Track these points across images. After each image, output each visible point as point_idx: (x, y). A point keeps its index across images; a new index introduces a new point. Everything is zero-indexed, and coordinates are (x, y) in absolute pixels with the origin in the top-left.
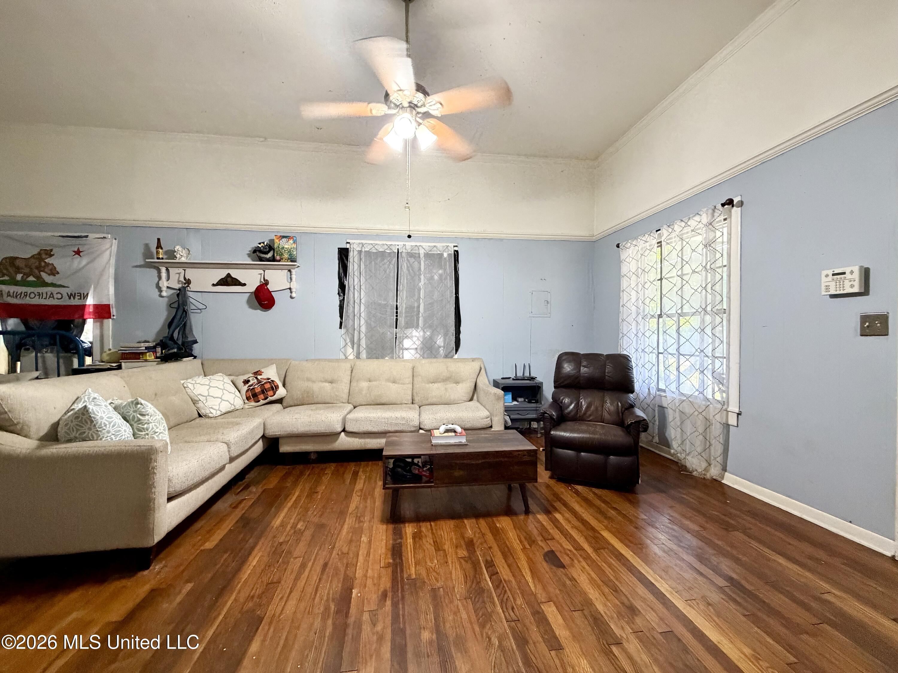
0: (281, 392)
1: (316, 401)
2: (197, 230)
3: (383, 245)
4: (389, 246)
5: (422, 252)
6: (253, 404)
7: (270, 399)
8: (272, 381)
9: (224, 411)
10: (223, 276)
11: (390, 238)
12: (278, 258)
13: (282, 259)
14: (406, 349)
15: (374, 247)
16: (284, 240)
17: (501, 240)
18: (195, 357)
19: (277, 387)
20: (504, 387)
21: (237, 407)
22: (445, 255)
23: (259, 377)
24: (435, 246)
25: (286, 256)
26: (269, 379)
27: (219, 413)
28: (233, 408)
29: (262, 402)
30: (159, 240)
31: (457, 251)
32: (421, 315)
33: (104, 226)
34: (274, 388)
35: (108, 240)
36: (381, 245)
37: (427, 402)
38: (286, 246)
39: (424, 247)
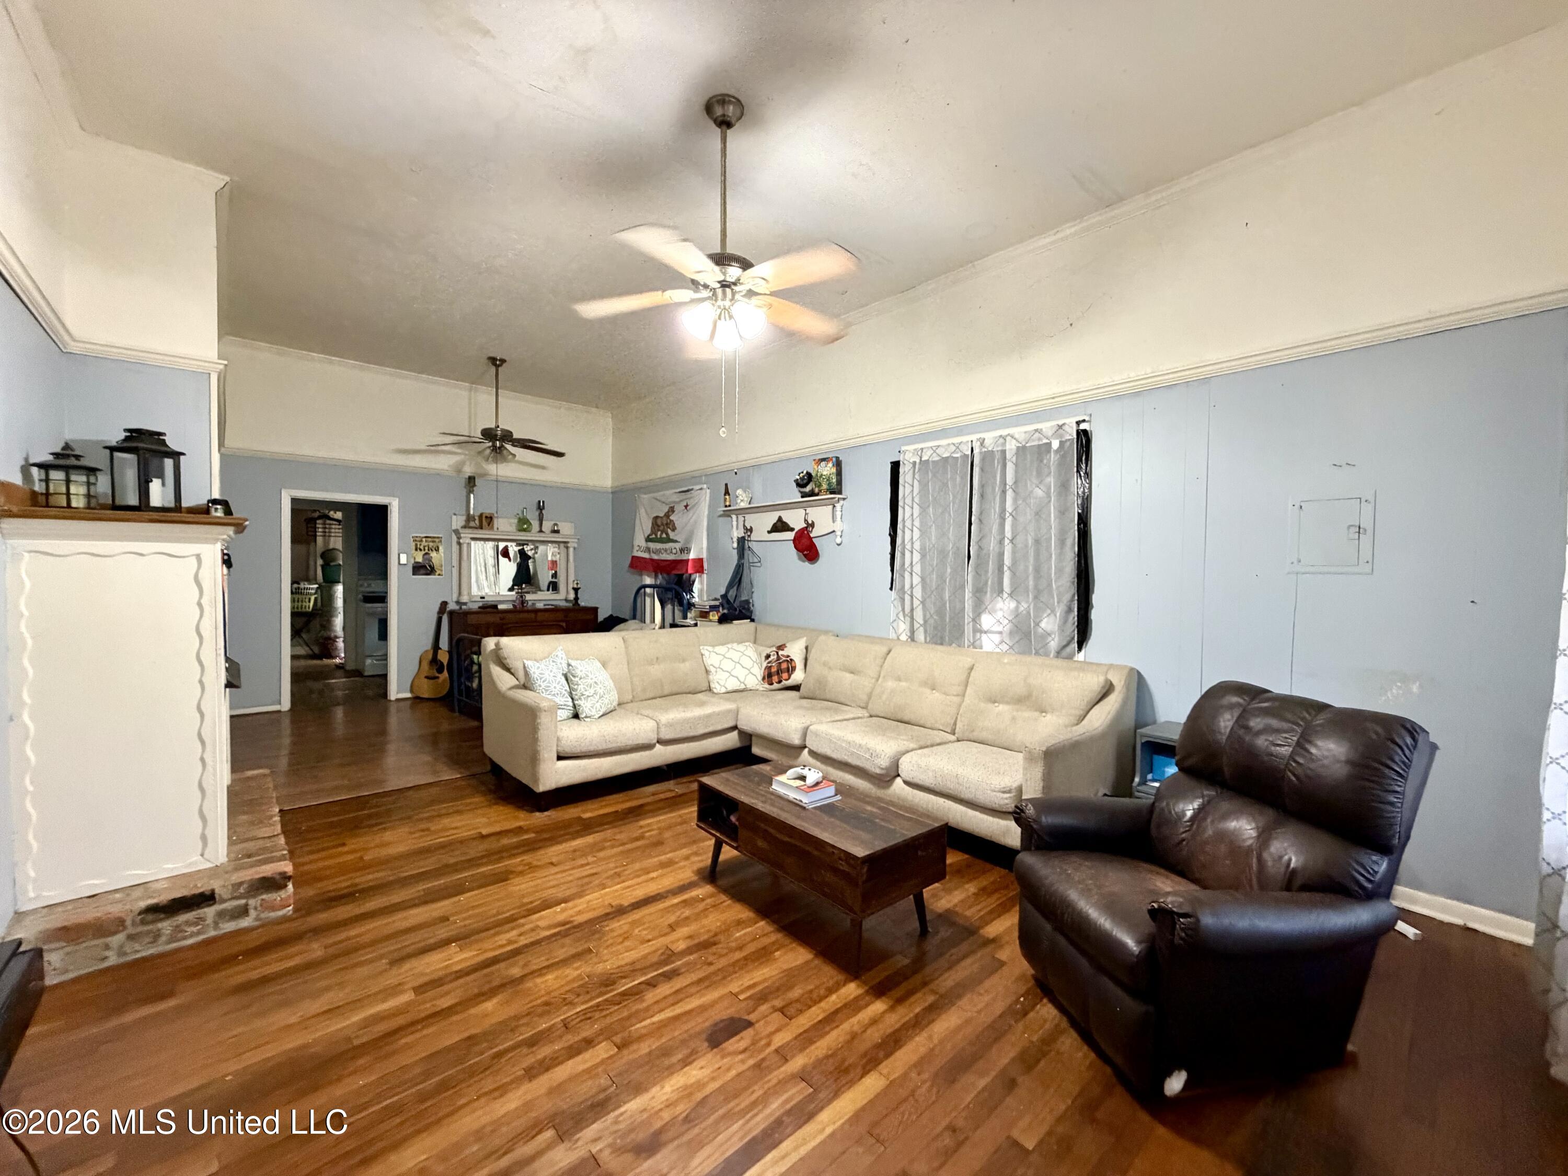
0: (798, 676)
1: (828, 697)
2: (758, 466)
3: (949, 445)
4: (957, 447)
5: (1011, 446)
6: (767, 686)
7: (784, 683)
8: (791, 660)
9: (730, 688)
10: (775, 520)
11: (961, 430)
12: (816, 490)
13: (820, 491)
14: (986, 632)
15: (935, 451)
16: (823, 464)
17: (1206, 380)
18: (753, 620)
19: (794, 669)
20: (1148, 742)
21: (749, 686)
22: (1055, 444)
23: (781, 653)
24: (1036, 430)
25: (825, 486)
26: (788, 656)
27: (723, 690)
28: (743, 687)
29: (776, 686)
30: (726, 485)
31: (1085, 432)
32: (1005, 568)
33: (701, 476)
34: (791, 670)
35: (703, 491)
36: (946, 447)
37: (971, 737)
38: (825, 473)
39: (1017, 436)
